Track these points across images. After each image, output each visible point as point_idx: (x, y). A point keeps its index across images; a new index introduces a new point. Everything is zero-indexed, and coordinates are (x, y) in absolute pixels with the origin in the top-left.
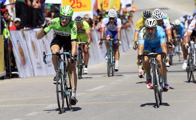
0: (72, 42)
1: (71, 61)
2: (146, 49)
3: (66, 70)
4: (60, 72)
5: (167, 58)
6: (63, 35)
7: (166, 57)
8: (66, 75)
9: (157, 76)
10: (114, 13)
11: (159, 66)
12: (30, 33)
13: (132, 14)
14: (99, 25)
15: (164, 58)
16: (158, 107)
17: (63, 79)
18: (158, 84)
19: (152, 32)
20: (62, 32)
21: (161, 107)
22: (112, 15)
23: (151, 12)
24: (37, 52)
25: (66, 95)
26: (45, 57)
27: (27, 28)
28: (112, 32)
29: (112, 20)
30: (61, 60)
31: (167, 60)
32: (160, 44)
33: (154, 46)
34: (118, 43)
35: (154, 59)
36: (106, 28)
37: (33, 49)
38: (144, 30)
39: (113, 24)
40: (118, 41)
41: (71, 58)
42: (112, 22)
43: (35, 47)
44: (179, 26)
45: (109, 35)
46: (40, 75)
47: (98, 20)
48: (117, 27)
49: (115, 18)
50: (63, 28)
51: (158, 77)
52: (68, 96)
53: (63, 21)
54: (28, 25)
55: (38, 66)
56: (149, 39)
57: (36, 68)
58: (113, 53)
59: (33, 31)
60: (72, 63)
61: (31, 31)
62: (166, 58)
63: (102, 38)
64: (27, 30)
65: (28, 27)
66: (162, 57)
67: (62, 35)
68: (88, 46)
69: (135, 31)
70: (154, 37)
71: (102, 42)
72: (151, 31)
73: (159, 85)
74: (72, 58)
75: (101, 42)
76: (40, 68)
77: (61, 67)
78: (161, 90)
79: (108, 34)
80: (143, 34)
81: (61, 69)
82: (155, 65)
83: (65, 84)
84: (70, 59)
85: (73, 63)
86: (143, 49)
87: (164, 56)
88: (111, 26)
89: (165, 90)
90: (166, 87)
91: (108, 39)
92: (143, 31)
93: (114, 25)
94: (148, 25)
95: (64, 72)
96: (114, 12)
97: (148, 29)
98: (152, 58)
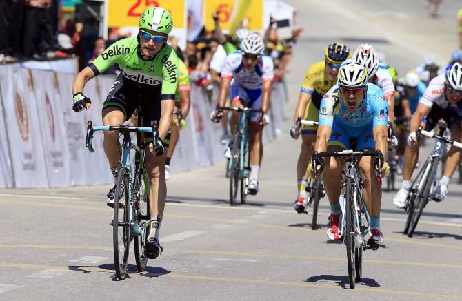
0: (163, 102)
1: (156, 150)
2: (336, 139)
3: (141, 170)
4: (126, 176)
5: (384, 165)
6: (144, 82)
7: (382, 164)
8: (140, 184)
9: (357, 209)
10: (256, 43)
11: (363, 185)
12: (15, 71)
13: (290, 47)
14: (201, 69)
15: (378, 167)
16: (352, 287)
17: (130, 193)
18: (358, 229)
19: (353, 98)
20: (141, 74)
21: (359, 287)
22: (252, 47)
23: (349, 50)
24: (27, 126)
25: (135, 233)
26: (90, 135)
27: (8, 59)
28: (247, 90)
29: (250, 61)
30: (130, 144)
31: (385, 170)
32: (372, 130)
33: (356, 134)
34: (261, 120)
35: (352, 165)
36: (233, 80)
37: (18, 115)
38: (335, 91)
39: (251, 70)
40: (261, 115)
41: (157, 142)
42: (249, 66)
43: (24, 109)
44: (416, 88)
45: (238, 97)
46: (28, 187)
47: (199, 55)
48: (262, 79)
49: (258, 57)
50: (145, 63)
51: (358, 211)
52: (139, 237)
53: (147, 44)
54: (10, 49)
55: (26, 162)
56: (345, 115)
57: (21, 168)
58: (247, 145)
59: (23, 67)
60: (157, 155)
61: (18, 65)
62: (382, 166)
63: (221, 105)
64: (8, 63)
65: (11, 54)
66: (374, 162)
67: (140, 82)
68: (179, 122)
69: (302, 91)
70: (361, 111)
71: (219, 115)
72: (352, 96)
73: (360, 233)
74: (160, 143)
75: (217, 114)
76: (30, 167)
77: (128, 163)
78: (362, 244)
79: (237, 95)
80: (334, 103)
81: (128, 168)
82: (353, 181)
83: (136, 206)
84: (154, 146)
85: (161, 157)
86: (327, 140)
87: (378, 160)
88: (248, 74)
89: (373, 245)
90: (375, 238)
91: (236, 108)
92: (334, 94)
93: (255, 73)
94: (345, 81)
95: (136, 174)
96: (258, 40)
97: (345, 89)
98: (348, 164)
